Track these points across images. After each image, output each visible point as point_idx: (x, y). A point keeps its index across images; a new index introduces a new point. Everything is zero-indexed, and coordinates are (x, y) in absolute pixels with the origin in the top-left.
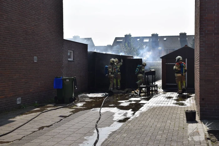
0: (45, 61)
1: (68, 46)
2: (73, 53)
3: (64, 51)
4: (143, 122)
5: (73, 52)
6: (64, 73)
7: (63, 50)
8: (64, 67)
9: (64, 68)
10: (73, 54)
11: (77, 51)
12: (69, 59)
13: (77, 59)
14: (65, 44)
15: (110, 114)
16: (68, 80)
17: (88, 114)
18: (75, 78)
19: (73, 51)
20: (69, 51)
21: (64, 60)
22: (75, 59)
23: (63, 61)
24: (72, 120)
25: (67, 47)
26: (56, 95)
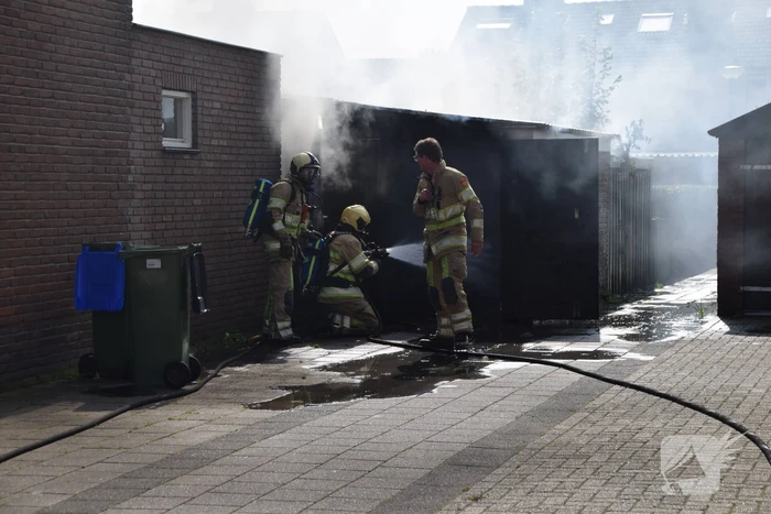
0: (22, 150)
1: (160, 66)
2: (194, 107)
3: (137, 95)
4: (549, 502)
5: (194, 100)
6: (137, 219)
7: (131, 88)
8: (139, 186)
9: (139, 195)
10: (195, 114)
11: (215, 97)
12: (167, 143)
13: (214, 142)
14: (144, 54)
15: (375, 455)
16: (155, 264)
17: (254, 451)
18: (199, 249)
19: (193, 93)
20: (165, 92)
21: (139, 145)
22: (206, 142)
23: (133, 153)
24: (159, 484)
25: (153, 73)
26: (89, 350)
